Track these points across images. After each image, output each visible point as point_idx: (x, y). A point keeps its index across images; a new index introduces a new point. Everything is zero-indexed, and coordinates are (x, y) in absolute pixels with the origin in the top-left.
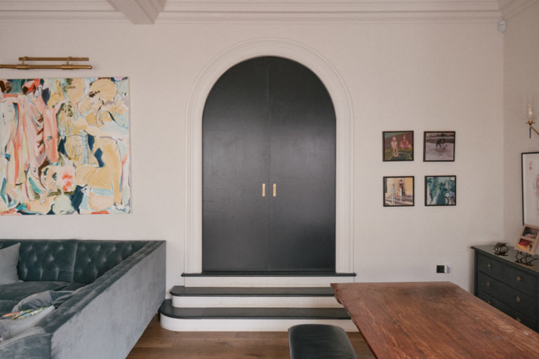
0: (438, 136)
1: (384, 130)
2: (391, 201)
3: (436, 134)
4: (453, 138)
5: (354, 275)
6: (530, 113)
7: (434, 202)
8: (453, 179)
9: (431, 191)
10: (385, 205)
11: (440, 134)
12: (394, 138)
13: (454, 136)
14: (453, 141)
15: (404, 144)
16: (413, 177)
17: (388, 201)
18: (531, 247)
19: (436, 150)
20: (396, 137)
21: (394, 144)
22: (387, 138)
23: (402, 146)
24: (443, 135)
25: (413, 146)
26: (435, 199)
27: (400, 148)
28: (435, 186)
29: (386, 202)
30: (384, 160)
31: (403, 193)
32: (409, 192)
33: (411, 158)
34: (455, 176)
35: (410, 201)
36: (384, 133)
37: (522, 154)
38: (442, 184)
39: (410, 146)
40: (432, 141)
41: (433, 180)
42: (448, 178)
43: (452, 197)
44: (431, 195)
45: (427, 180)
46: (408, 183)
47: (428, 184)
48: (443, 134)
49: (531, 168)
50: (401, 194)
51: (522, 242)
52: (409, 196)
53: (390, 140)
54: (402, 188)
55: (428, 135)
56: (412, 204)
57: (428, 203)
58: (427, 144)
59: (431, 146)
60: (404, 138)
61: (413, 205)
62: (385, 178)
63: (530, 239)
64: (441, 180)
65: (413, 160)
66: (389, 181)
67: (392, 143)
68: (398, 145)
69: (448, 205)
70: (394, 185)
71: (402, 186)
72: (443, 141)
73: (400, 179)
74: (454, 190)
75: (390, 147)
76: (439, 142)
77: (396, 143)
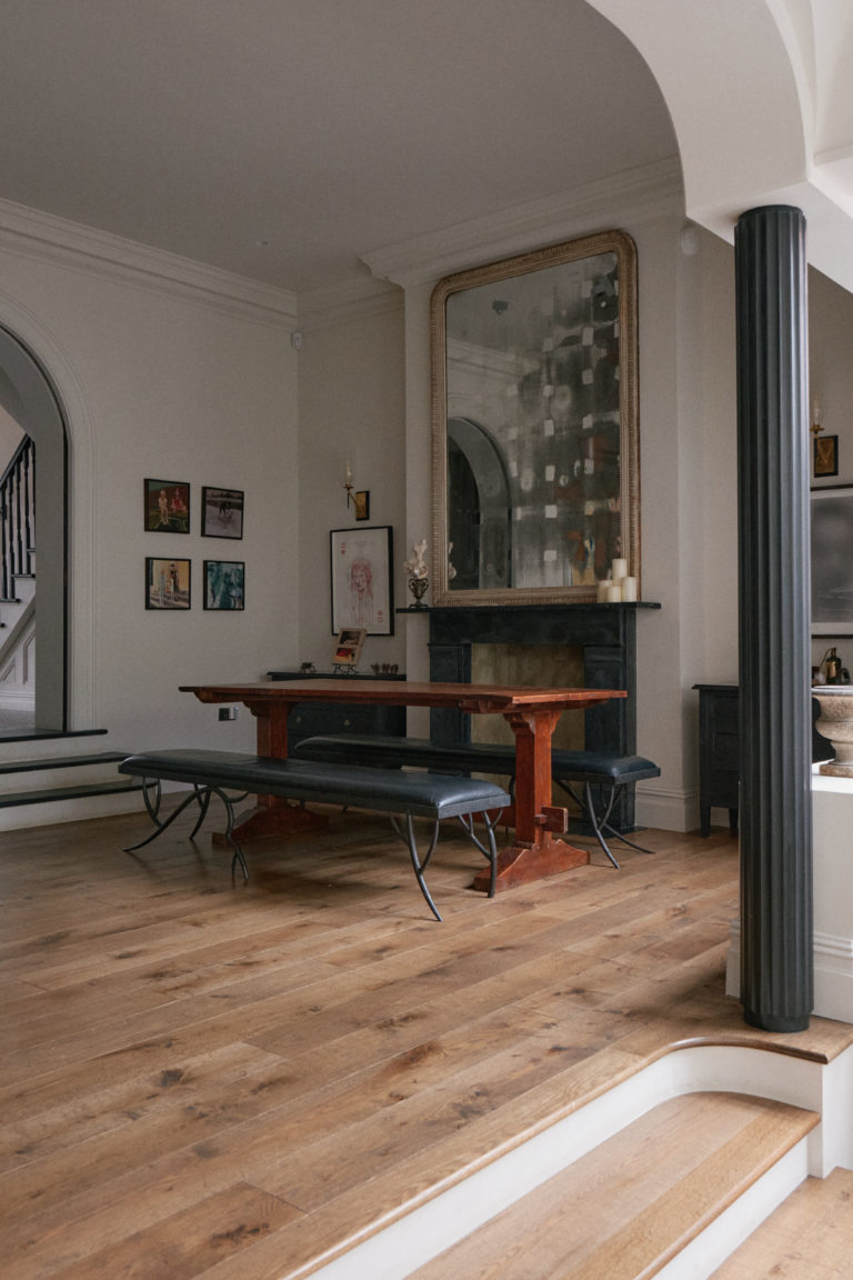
0: (222, 496)
1: (148, 477)
2: (157, 600)
3: (220, 492)
4: (240, 501)
5: (104, 732)
6: (349, 474)
7: (217, 604)
8: (240, 567)
9: (213, 585)
10: (148, 607)
11: (225, 493)
12: (163, 492)
13: (242, 498)
14: (241, 507)
15: (177, 503)
16: (190, 561)
17: (154, 599)
18: (353, 655)
19: (220, 519)
20: (166, 490)
21: (162, 502)
22: (152, 490)
23: (173, 506)
24: (228, 496)
25: (188, 508)
26: (218, 598)
27: (172, 510)
28: (218, 578)
29: (152, 602)
30: (147, 529)
31: (176, 587)
32: (183, 587)
33: (185, 529)
34: (243, 563)
35: (184, 600)
36: (147, 482)
37: (331, 532)
38: (227, 576)
39: (185, 507)
40: (214, 504)
41: (215, 568)
42: (234, 566)
43: (240, 597)
44: (213, 591)
45: (207, 567)
46: (182, 569)
47: (209, 573)
48: (229, 493)
49: (343, 552)
50: (172, 590)
51: (341, 652)
52: (184, 593)
53: (157, 495)
54: (175, 578)
55: (209, 492)
56: (186, 605)
57: (209, 606)
58: (208, 507)
59: (212, 511)
60: (177, 493)
61: (189, 608)
62: (149, 561)
63: (350, 647)
64: (226, 568)
65: (188, 532)
66: (157, 566)
67: (160, 500)
68: (169, 505)
69: (233, 609)
70: (163, 573)
71: (173, 574)
72: (227, 504)
73: (172, 562)
74: (242, 585)
75: (157, 507)
76: (223, 506)
77: (166, 500)
